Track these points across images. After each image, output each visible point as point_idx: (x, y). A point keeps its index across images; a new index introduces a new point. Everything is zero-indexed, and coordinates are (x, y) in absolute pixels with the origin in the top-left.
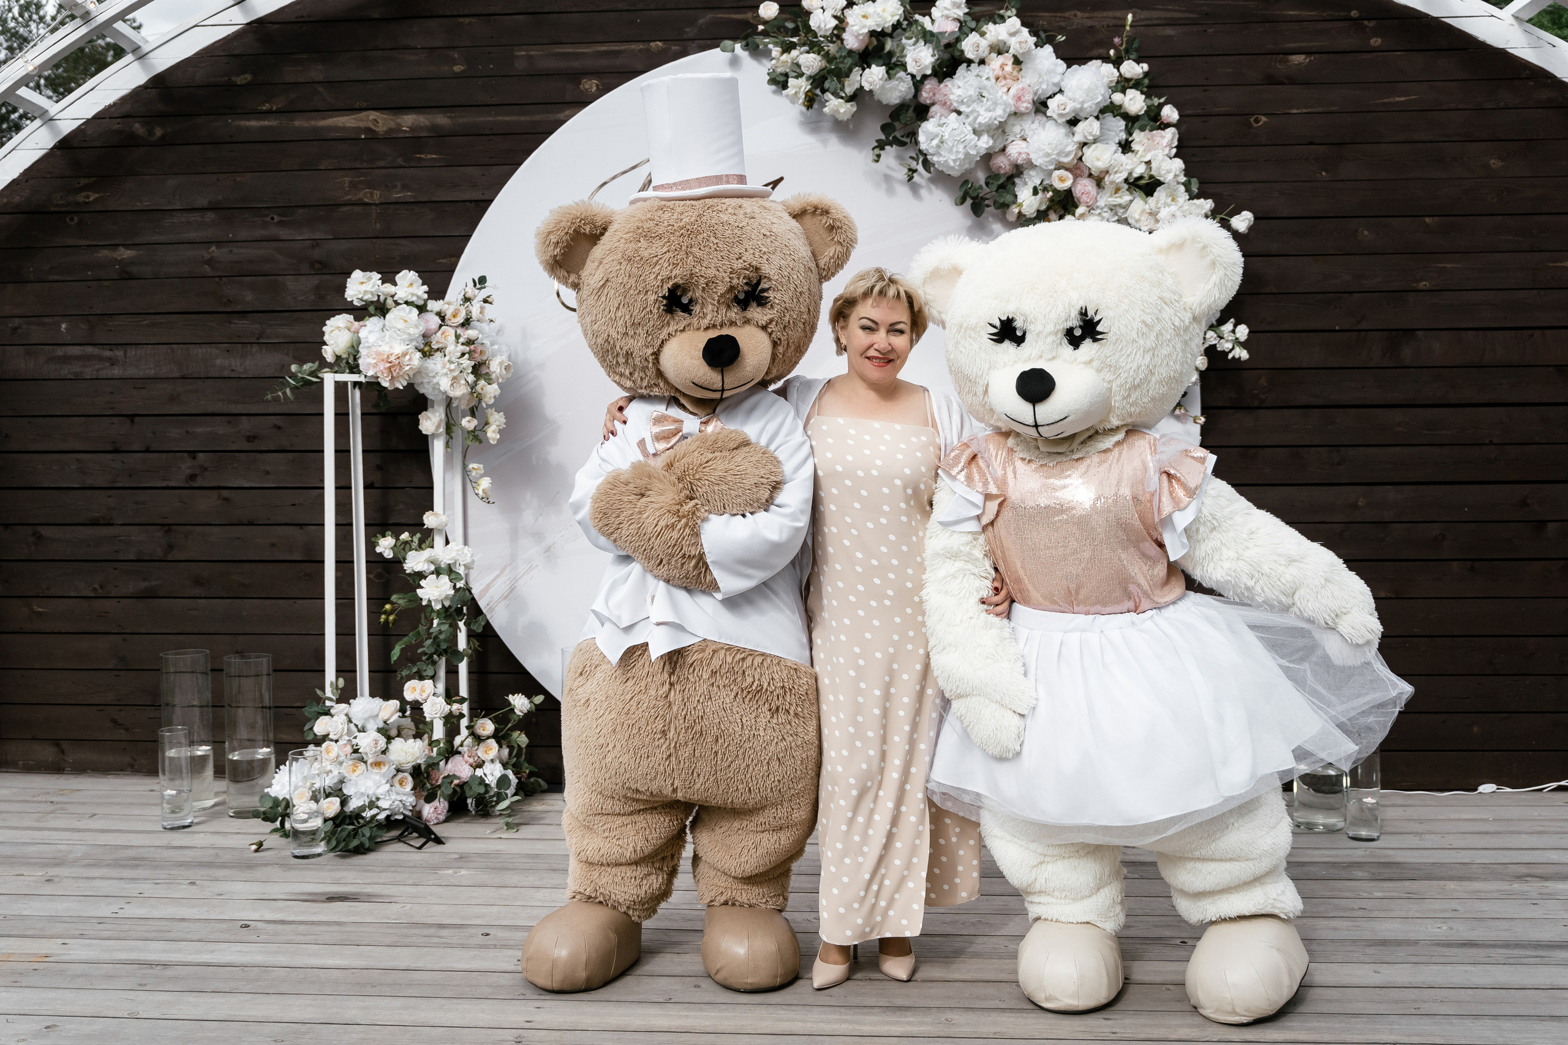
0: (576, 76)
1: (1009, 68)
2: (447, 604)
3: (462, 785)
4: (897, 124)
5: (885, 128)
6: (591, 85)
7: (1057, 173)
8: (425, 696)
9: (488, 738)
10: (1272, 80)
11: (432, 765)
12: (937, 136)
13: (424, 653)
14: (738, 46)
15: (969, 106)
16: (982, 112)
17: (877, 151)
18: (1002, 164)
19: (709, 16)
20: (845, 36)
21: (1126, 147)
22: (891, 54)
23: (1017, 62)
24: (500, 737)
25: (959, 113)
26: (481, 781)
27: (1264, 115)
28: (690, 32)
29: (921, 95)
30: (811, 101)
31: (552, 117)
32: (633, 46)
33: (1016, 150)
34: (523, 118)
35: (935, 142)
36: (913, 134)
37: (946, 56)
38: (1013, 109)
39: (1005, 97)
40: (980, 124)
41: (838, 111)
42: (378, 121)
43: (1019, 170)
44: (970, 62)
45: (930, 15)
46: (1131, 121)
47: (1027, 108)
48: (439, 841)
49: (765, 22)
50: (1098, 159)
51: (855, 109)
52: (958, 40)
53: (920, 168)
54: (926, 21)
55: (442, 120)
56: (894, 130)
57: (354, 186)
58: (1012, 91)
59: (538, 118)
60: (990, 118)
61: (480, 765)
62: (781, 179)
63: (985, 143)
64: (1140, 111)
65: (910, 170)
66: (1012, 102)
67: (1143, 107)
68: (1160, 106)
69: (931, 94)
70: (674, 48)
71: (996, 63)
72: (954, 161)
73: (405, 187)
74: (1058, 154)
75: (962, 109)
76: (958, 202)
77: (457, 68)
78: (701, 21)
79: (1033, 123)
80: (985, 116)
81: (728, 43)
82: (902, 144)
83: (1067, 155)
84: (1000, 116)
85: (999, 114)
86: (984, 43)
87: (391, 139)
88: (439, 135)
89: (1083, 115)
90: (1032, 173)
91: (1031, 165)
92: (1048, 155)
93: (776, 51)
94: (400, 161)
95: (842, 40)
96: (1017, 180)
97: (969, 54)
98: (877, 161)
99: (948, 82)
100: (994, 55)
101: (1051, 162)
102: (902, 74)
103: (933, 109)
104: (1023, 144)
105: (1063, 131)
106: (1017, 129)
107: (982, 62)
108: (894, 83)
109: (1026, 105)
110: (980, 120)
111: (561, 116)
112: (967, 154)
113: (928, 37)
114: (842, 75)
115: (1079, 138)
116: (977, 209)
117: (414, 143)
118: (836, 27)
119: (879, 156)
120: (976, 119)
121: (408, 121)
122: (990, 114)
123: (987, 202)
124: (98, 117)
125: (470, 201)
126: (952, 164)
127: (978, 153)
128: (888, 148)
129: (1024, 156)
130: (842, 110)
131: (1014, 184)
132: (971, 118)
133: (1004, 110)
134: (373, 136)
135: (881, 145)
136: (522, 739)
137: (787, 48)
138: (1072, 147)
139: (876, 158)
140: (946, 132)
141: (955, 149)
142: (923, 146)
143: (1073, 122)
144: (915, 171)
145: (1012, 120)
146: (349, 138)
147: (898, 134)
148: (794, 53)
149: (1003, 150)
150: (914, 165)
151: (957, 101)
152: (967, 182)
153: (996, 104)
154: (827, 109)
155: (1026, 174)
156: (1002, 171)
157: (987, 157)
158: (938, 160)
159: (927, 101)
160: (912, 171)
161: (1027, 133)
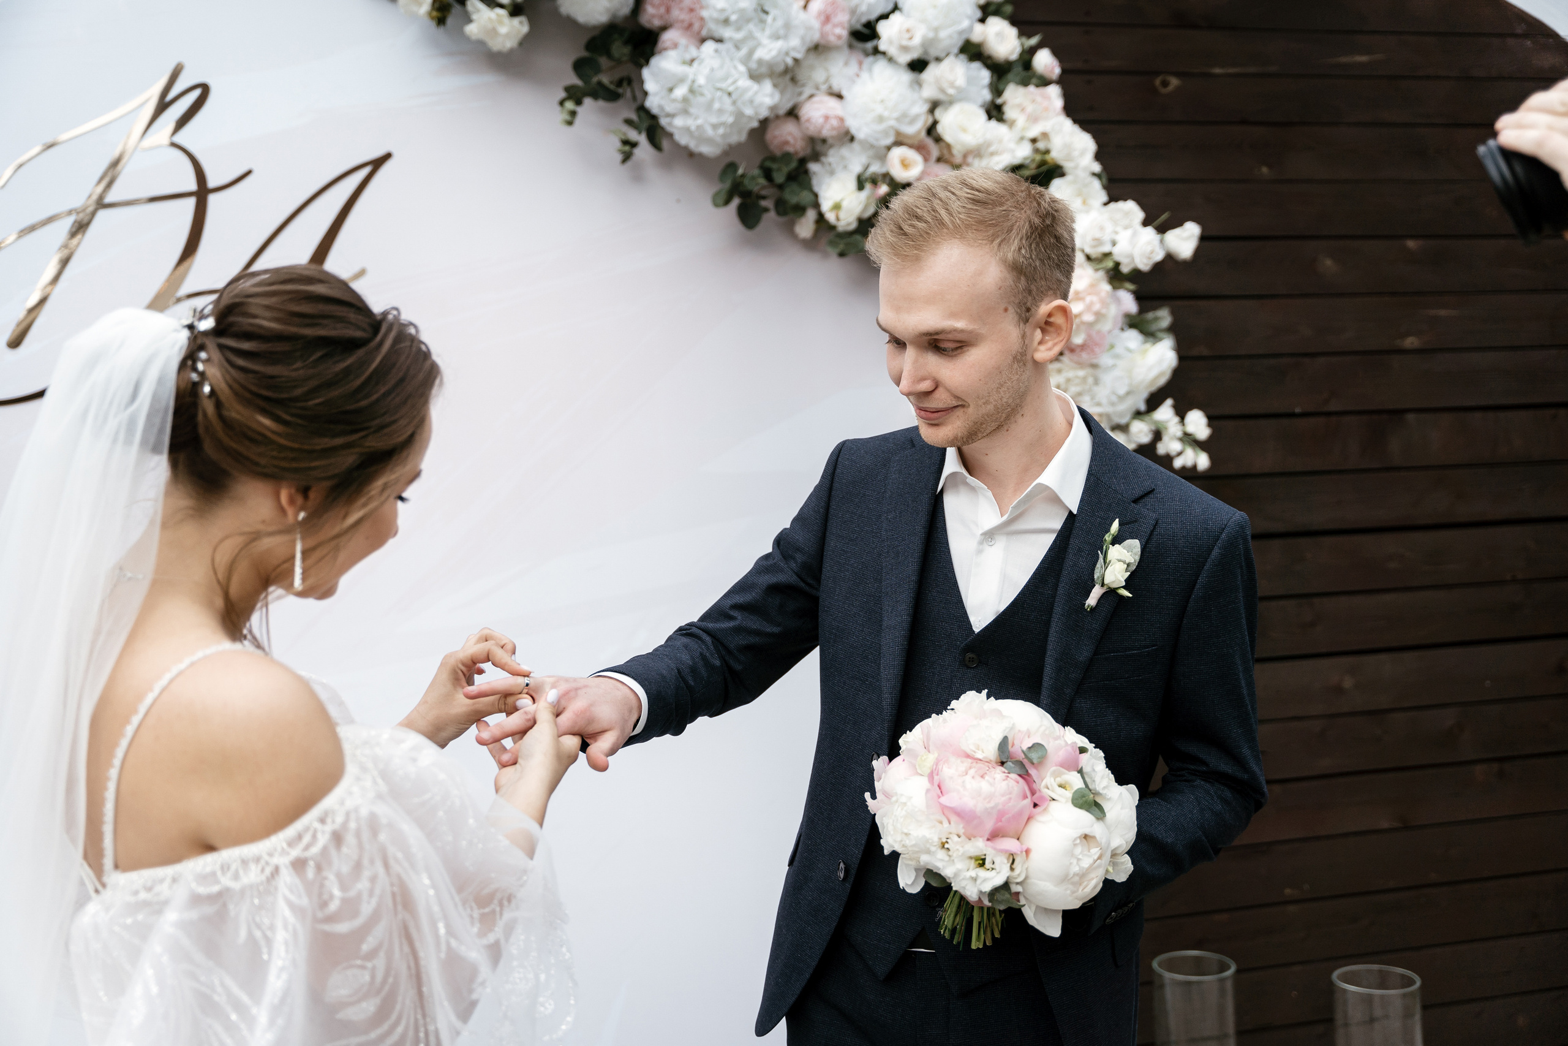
4: (603, 61)
5: (579, 66)
7: (897, 153)
12: (681, 80)
15: (738, 29)
16: (765, 41)
17: (570, 107)
18: (788, 136)
21: (995, 112)
25: (719, 41)
27: (1177, 74)
29: (645, 10)
30: (442, 10)
33: (818, 112)
35: (680, 92)
36: (631, 80)
38: (816, 37)
39: (802, 16)
40: (760, 62)
41: (494, 32)
43: (819, 147)
46: (1000, 71)
47: (839, 37)
50: (964, 130)
51: (525, 29)
53: (642, 139)
56: (598, 70)
58: (815, 6)
60: (779, 52)
62: (388, 156)
63: (764, 98)
64: (1012, 53)
65: (626, 142)
66: (816, 24)
67: (1015, 49)
68: (1032, 51)
69: (662, 10)
72: (715, 127)
74: (898, 119)
75: (727, 33)
76: (721, 201)
79: (846, 64)
80: (769, 50)
82: (612, 95)
83: (913, 120)
84: (794, 49)
85: (795, 45)
89: (933, 52)
90: (845, 151)
91: (846, 138)
92: (881, 119)
96: (813, 167)
98: (570, 123)
101: (885, 133)
103: (668, 37)
104: (833, 102)
105: (907, 76)
106: (819, 76)
109: (839, 32)
110: (760, 54)
112: (739, 115)
115: (929, 92)
116: (749, 216)
119: (573, 114)
120: (751, 53)
122: (779, 44)
123: (764, 203)
126: (710, 132)
127: (756, 113)
128: (588, 102)
129: (834, 123)
130: (503, 30)
131: (806, 172)
132: (744, 51)
133: (803, 39)
135: (575, 95)
138: (921, 108)
139: (568, 118)
140: (700, 75)
141: (717, 106)
142: (653, 103)
143: (918, 66)
144: (634, 145)
145: (812, 59)
147: (605, 79)
149: (793, 113)
150: (633, 135)
151: (717, 21)
152: (732, 167)
153: (788, 26)
154: (472, 29)
155: (832, 157)
156: (790, 149)
157: (765, 123)
158: (679, 125)
159: (657, 23)
160: (630, 145)
161: (837, 84)
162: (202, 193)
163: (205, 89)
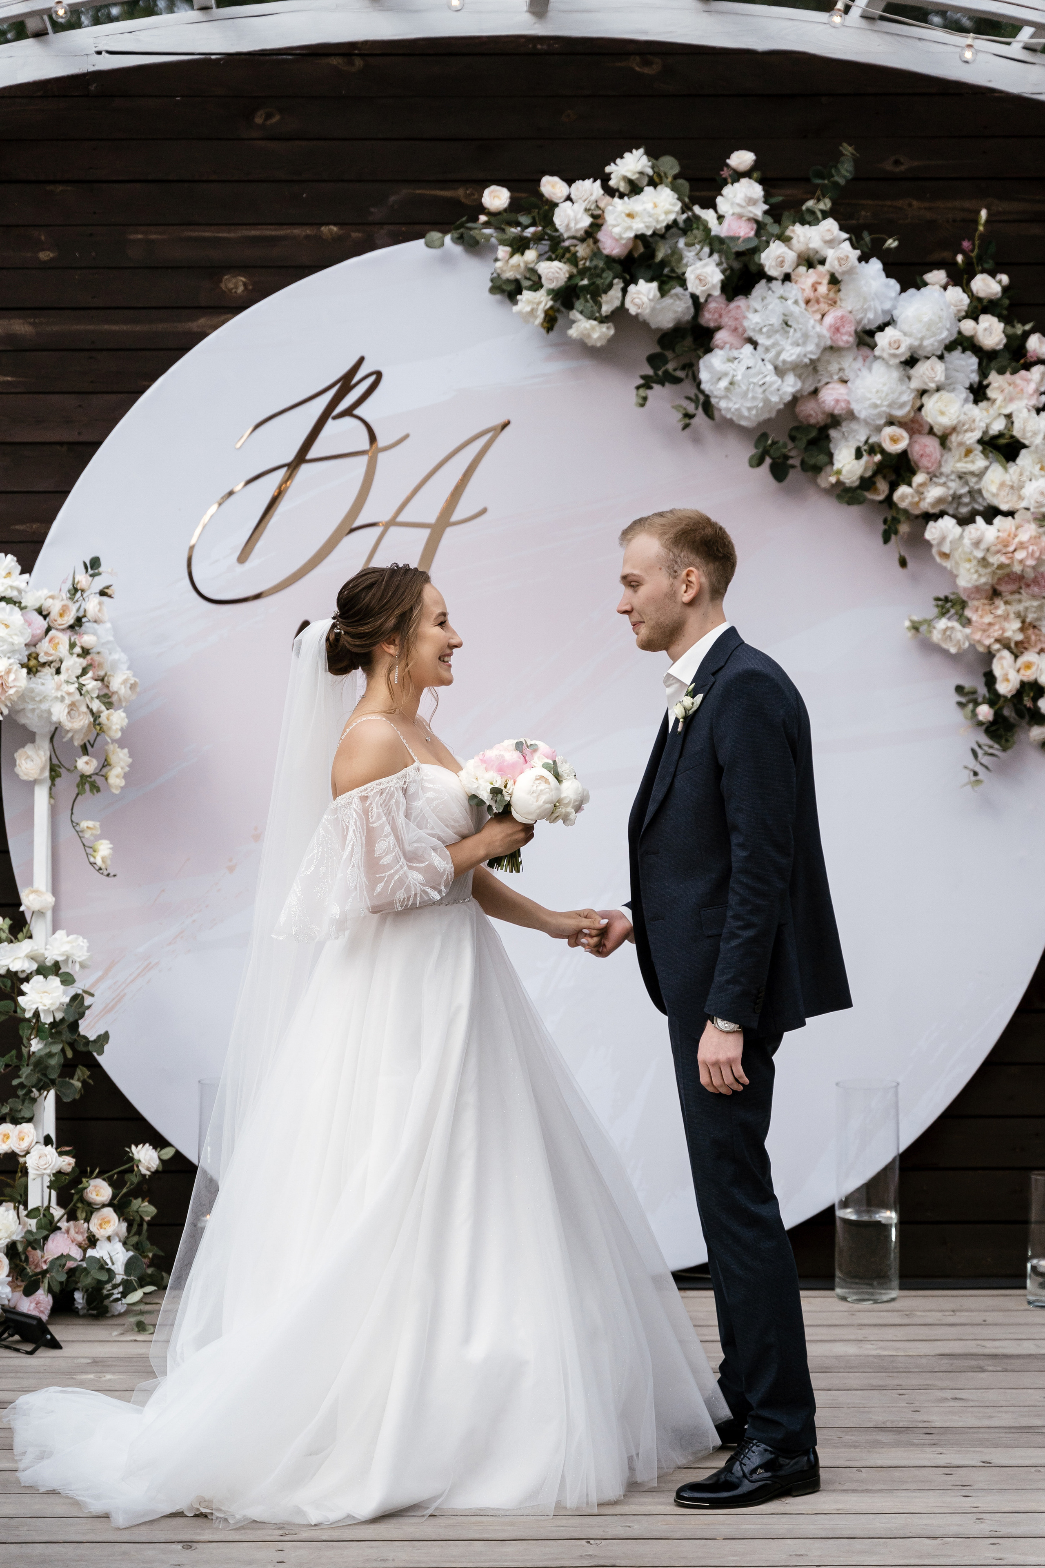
0: (217, 272)
1: (823, 289)
2: (59, 1016)
3: (72, 1272)
4: (669, 354)
5: (654, 360)
6: (236, 284)
7: (889, 431)
8: (24, 1145)
9: (104, 1206)
11: (35, 1242)
12: (726, 374)
13: (22, 1086)
14: (448, 239)
15: (769, 337)
16: (788, 347)
17: (642, 392)
18: (810, 411)
19: (406, 192)
20: (601, 236)
21: (979, 393)
22: (663, 263)
23: (834, 281)
24: (119, 1205)
25: (755, 344)
26: (102, 1265)
28: (377, 213)
29: (704, 316)
30: (550, 321)
31: (181, 327)
32: (297, 231)
33: (833, 396)
34: (138, 328)
35: (724, 384)
36: (691, 369)
37: (736, 265)
38: (829, 343)
39: (818, 328)
40: (784, 362)
41: (589, 336)
43: (834, 421)
44: (770, 279)
45: (714, 207)
46: (987, 358)
47: (847, 342)
48: (55, 1345)
49: (489, 213)
50: (942, 413)
51: (612, 332)
52: (756, 251)
53: (700, 412)
54: (708, 216)
56: (666, 362)
58: (829, 320)
59: (160, 327)
60: (798, 356)
61: (92, 1241)
62: (508, 423)
63: (790, 386)
64: (998, 344)
65: (685, 415)
66: (826, 333)
67: (1001, 340)
68: (1026, 335)
69: (716, 316)
70: (354, 235)
71: (807, 278)
72: (749, 409)
74: (890, 406)
75: (761, 340)
76: (755, 462)
77: (45, 256)
78: (393, 199)
79: (855, 359)
80: (791, 353)
81: (435, 235)
82: (677, 381)
83: (902, 406)
84: (811, 352)
85: (811, 350)
86: (791, 256)
88: (16, 349)
89: (921, 353)
90: (854, 426)
91: (851, 415)
92: (876, 406)
93: (503, 251)
95: (596, 241)
96: (833, 433)
97: (771, 271)
98: (642, 405)
99: (740, 302)
100: (802, 269)
101: (879, 415)
102: (678, 290)
103: (720, 337)
104: (842, 389)
105: (895, 374)
106: (834, 367)
107: (787, 278)
108: (668, 301)
109: (847, 338)
110: (785, 356)
111: (195, 326)
112: (766, 401)
113: (716, 244)
114: (596, 292)
115: (915, 384)
116: (779, 472)
118: (592, 225)
119: (645, 399)
120: (778, 354)
122: (798, 350)
123: (791, 462)
125: (61, 444)
126: (746, 413)
127: (781, 398)
128: (657, 387)
129: (843, 405)
130: (595, 335)
131: (828, 438)
132: (773, 353)
133: (817, 345)
135: (647, 383)
136: (146, 1209)
137: (519, 246)
138: (908, 397)
139: (641, 401)
140: (740, 369)
141: (750, 395)
142: (705, 387)
143: (911, 362)
144: (692, 416)
145: (828, 357)
147: (670, 367)
148: (531, 255)
149: (815, 392)
150: (691, 408)
151: (754, 330)
152: (764, 436)
153: (806, 336)
154: (573, 332)
155: (845, 427)
156: (813, 421)
157: (795, 400)
158: (725, 406)
159: (712, 325)
160: (688, 416)
161: (849, 374)
162: (374, 451)
163: (379, 375)
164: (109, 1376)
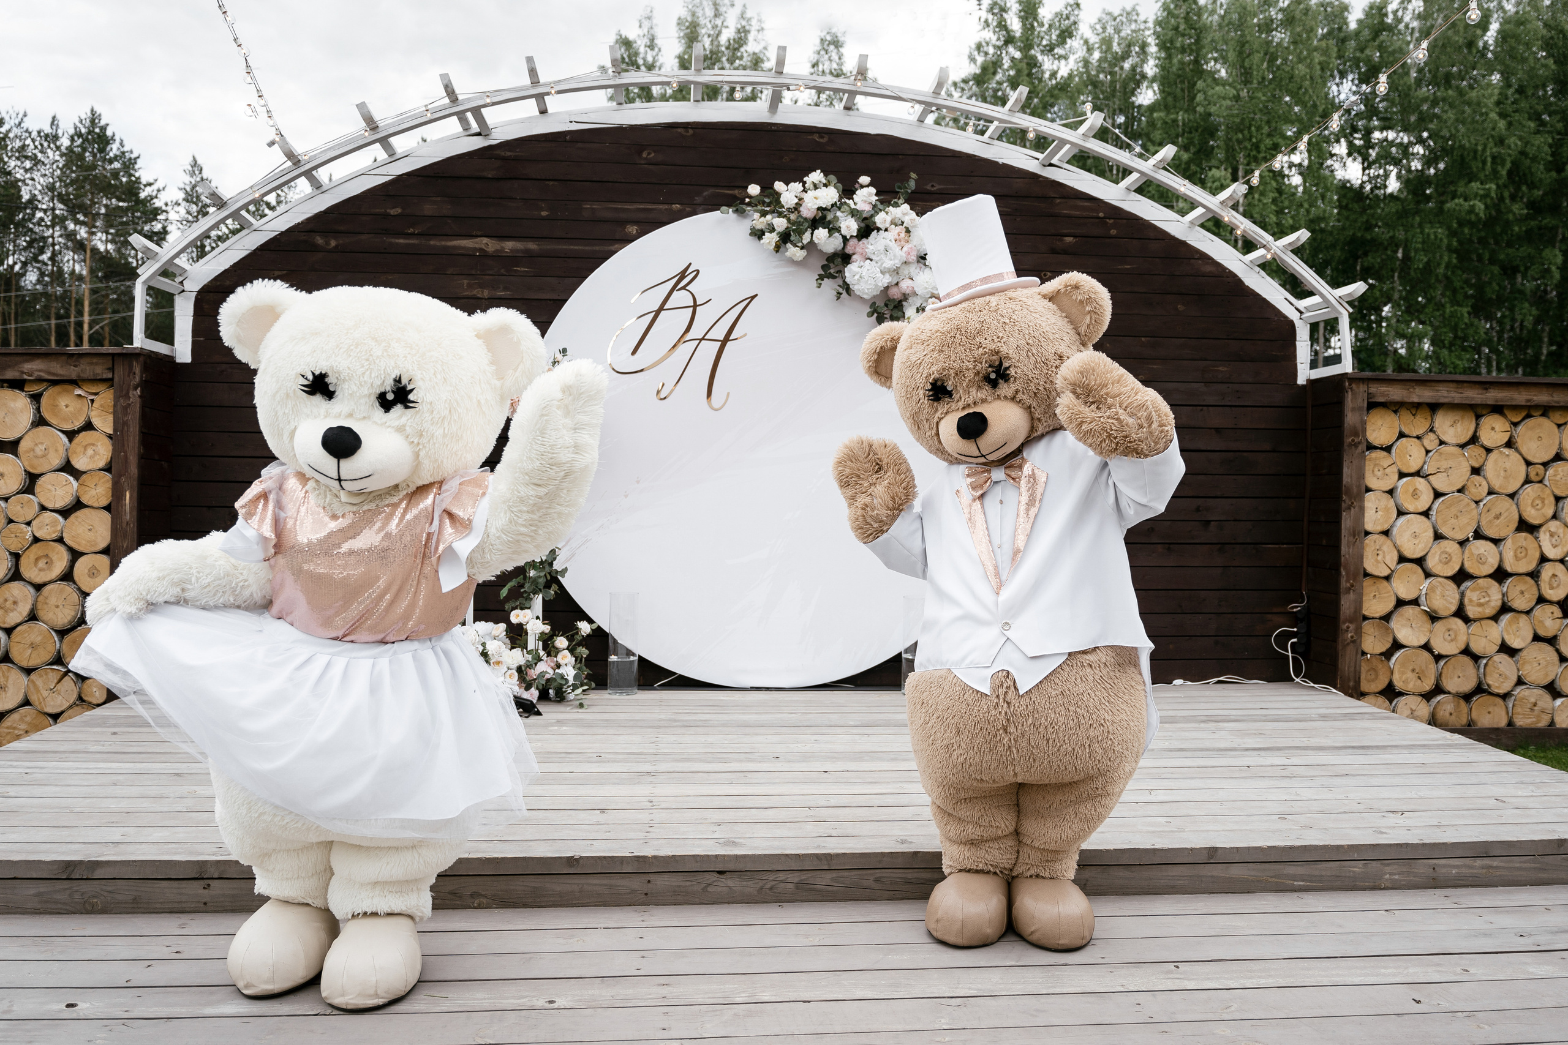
0: (624, 223)
1: (903, 235)
2: (544, 558)
3: (548, 680)
4: (831, 265)
5: (823, 267)
6: (633, 229)
8: (526, 620)
9: (564, 650)
10: (1054, 251)
11: (529, 666)
12: (858, 273)
13: (525, 592)
14: (731, 210)
15: (878, 256)
16: (887, 261)
17: (819, 281)
18: (895, 293)
19: (711, 190)
20: (801, 209)
22: (830, 222)
23: (908, 231)
24: (571, 650)
25: (871, 260)
26: (562, 677)
27: (1050, 272)
28: (698, 200)
29: (848, 248)
30: (777, 248)
31: (607, 248)
32: (661, 207)
33: (905, 285)
34: (587, 248)
35: (857, 277)
36: (841, 272)
37: (863, 225)
38: (905, 260)
39: (900, 252)
40: (885, 268)
41: (795, 255)
42: (489, 245)
43: (905, 297)
44: (879, 229)
45: (853, 199)
47: (913, 260)
48: (539, 713)
49: (750, 197)
51: (806, 254)
52: (872, 216)
53: (844, 292)
54: (850, 202)
55: (532, 246)
56: (830, 269)
57: (470, 286)
58: (905, 249)
59: (597, 248)
60: (891, 265)
61: (558, 666)
62: (756, 295)
63: (886, 280)
65: (838, 293)
66: (904, 255)
69: (854, 248)
70: (688, 209)
71: (895, 231)
72: (869, 289)
73: (506, 289)
74: (932, 289)
75: (872, 257)
76: (868, 315)
77: (544, 213)
78: (705, 194)
79: (916, 269)
80: (889, 264)
81: (724, 208)
82: (834, 277)
84: (897, 264)
85: (897, 262)
86: (889, 219)
87: (497, 257)
88: (529, 255)
90: (915, 299)
91: (915, 294)
92: (926, 288)
93: (757, 215)
94: (503, 271)
95: (799, 212)
96: (904, 303)
97: (879, 225)
98: (819, 287)
99: (864, 241)
100: (893, 226)
101: (927, 293)
102: (837, 234)
103: (854, 257)
104: (910, 281)
106: (906, 272)
107: (886, 230)
108: (832, 239)
109: (913, 258)
110: (885, 265)
111: (613, 248)
112: (876, 286)
113: (854, 213)
114: (801, 233)
117: (513, 260)
118: (797, 204)
119: (821, 284)
120: (882, 264)
121: (509, 245)
122: (891, 262)
123: (885, 315)
124: (290, 230)
125: (550, 300)
126: (866, 292)
127: (883, 285)
128: (826, 279)
129: (911, 289)
130: (798, 255)
131: (902, 306)
132: (879, 264)
133: (900, 260)
134: (484, 254)
135: (821, 277)
136: (584, 652)
137: (764, 214)
139: (818, 285)
140: (864, 271)
141: (870, 282)
142: (847, 280)
144: (841, 294)
145: (904, 266)
146: (469, 254)
147: (832, 271)
148: (769, 217)
149: (897, 284)
150: (841, 290)
151: (870, 253)
152: (874, 303)
153: (895, 256)
154: (788, 254)
155: (910, 300)
156: (895, 297)
157: (887, 288)
158: (855, 288)
159: (851, 252)
160: (839, 294)
161: (913, 274)
162: (695, 306)
163: (698, 271)
164: (564, 728)
